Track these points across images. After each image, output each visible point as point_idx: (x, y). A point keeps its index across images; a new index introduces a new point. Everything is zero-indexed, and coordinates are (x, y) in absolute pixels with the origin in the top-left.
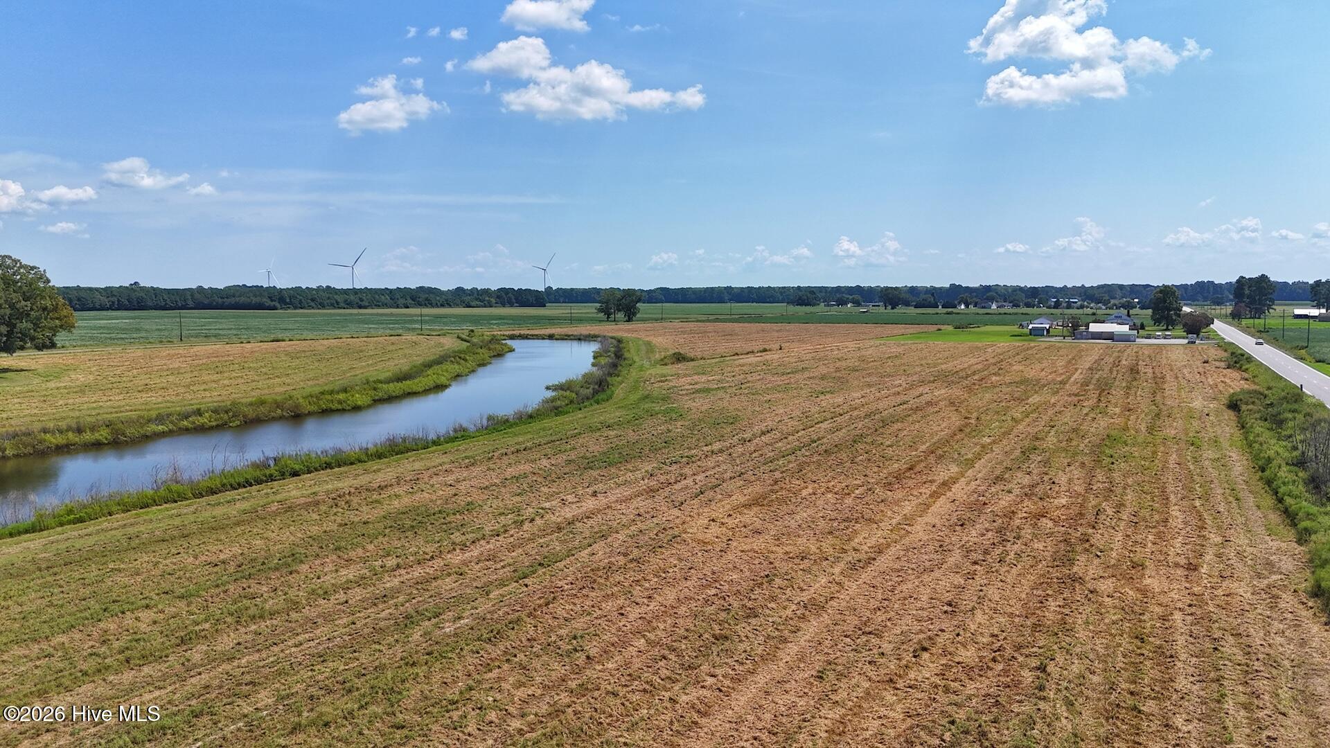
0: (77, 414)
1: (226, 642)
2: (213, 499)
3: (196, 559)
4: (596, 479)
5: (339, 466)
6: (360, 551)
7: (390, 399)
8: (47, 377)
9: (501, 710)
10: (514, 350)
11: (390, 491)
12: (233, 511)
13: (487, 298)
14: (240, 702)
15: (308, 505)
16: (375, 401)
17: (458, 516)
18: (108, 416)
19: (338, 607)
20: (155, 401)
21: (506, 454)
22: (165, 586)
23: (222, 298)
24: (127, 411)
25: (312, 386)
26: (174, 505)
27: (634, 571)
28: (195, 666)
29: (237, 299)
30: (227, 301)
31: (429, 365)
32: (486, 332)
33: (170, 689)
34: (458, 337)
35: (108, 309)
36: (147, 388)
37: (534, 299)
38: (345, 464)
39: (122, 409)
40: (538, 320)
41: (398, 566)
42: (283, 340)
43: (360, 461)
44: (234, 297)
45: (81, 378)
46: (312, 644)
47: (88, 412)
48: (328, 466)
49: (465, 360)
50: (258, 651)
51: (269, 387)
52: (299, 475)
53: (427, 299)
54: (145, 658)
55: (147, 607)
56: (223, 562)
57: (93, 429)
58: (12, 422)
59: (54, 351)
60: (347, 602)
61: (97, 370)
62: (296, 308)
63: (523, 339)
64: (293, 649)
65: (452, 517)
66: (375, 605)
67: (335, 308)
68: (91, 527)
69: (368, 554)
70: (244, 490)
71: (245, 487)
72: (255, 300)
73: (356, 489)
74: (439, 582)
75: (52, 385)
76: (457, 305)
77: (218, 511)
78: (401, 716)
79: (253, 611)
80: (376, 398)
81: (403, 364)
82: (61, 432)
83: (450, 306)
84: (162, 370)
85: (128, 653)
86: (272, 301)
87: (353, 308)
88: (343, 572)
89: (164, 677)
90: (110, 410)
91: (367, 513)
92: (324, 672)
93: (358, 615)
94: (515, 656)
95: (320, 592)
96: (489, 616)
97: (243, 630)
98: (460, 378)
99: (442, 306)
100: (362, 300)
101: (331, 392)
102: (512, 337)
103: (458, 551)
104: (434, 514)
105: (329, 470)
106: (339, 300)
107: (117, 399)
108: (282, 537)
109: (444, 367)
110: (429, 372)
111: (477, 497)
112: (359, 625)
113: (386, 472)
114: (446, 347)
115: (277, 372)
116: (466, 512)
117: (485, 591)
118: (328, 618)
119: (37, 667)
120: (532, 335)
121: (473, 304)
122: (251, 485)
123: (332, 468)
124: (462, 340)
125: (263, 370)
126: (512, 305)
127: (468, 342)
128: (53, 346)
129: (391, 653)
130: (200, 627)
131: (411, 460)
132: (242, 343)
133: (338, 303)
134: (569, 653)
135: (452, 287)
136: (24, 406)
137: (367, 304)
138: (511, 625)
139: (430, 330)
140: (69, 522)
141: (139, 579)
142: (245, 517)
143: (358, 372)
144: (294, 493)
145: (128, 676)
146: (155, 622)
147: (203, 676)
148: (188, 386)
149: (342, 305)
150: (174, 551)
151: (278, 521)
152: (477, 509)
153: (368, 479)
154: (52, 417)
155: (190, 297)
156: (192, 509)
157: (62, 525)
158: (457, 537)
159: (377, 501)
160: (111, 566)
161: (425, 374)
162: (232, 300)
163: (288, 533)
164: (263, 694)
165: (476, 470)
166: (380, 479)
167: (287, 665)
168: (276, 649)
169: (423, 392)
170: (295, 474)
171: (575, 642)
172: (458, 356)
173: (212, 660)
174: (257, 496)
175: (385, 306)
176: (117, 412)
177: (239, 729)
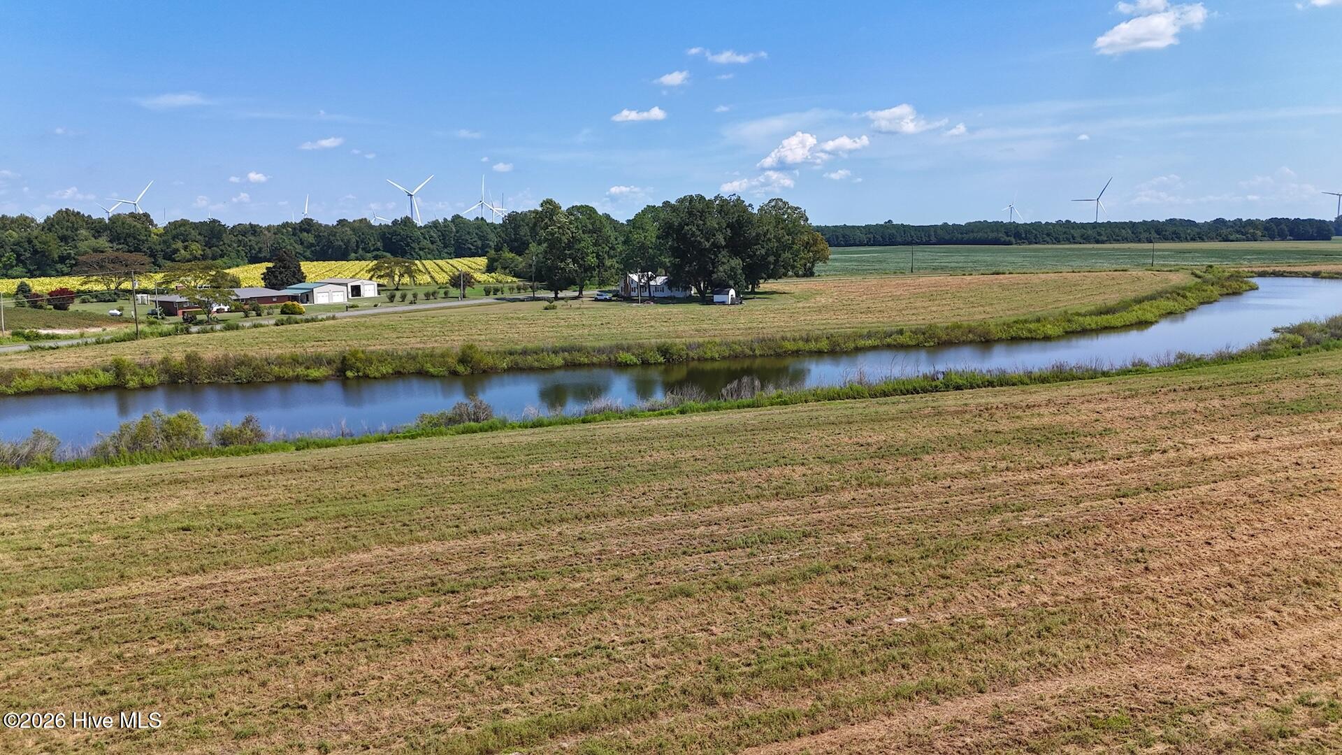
0: (810, 327)
1: (846, 497)
2: (882, 400)
3: (850, 439)
4: (1268, 425)
5: (1002, 385)
6: (981, 453)
7: (1084, 332)
8: (799, 299)
9: (1036, 586)
10: (1257, 289)
11: (1036, 411)
12: (893, 410)
13: (1252, 231)
14: (838, 535)
15: (957, 412)
16: (1067, 333)
17: (1088, 439)
18: (832, 331)
19: (941, 489)
20: (870, 321)
21: (1175, 390)
22: (821, 453)
23: (962, 234)
24: (847, 328)
25: (1010, 316)
26: (853, 401)
27: (1252, 511)
28: (819, 507)
29: (975, 235)
30: (966, 237)
31: (1139, 301)
32: (1229, 267)
33: (796, 517)
34: (1192, 274)
35: (865, 245)
36: (868, 310)
37: (1315, 230)
38: (1007, 384)
39: (843, 326)
40: (1306, 256)
41: (1008, 469)
42: (1004, 273)
43: (1022, 383)
44: (972, 232)
45: (823, 300)
46: (907, 510)
47: (818, 327)
48: (991, 384)
49: (1184, 297)
50: (865, 507)
51: (969, 314)
52: (962, 390)
53: (1174, 233)
54: (788, 496)
55: (803, 464)
56: (868, 444)
57: (817, 339)
58: (765, 331)
59: (812, 279)
60: (949, 487)
61: (837, 295)
62: (1030, 243)
63: (1277, 276)
64: (892, 511)
65: (1082, 438)
66: (972, 493)
67: (1070, 243)
68: (790, 408)
69: (986, 456)
70: (911, 396)
71: (912, 393)
72: (992, 235)
73: (1006, 405)
74: (1039, 487)
75: (800, 305)
76: (1212, 239)
77: (882, 409)
78: (949, 570)
79: (875, 480)
80: (1068, 330)
81: (1112, 299)
82: (794, 340)
83: (1203, 240)
84: (885, 297)
85: (779, 490)
86: (1008, 236)
87: (1090, 243)
88: (958, 466)
89: (797, 509)
90: (835, 326)
91: (1005, 425)
92: (906, 531)
93: (955, 498)
94: (1074, 552)
95: (932, 476)
96: (1069, 519)
97: (862, 491)
98: (1173, 316)
99: (1193, 239)
100: (1099, 234)
101: (1026, 321)
102: (1262, 275)
103: (1071, 466)
104: (1066, 434)
105: (990, 388)
106: (1075, 235)
107: (843, 318)
108: (924, 432)
109: (1155, 303)
110: (1135, 308)
111: (1118, 425)
112: (951, 504)
113: (1040, 394)
114: (1172, 283)
115: (983, 302)
116: (1098, 436)
117: (1077, 501)
118: (928, 495)
119: (722, 488)
120: (1290, 273)
121: (1231, 237)
122: (918, 393)
123: (994, 387)
124: (1197, 276)
125: (971, 299)
126: (1283, 238)
127: (1199, 277)
128: (812, 274)
129: (965, 528)
130: (832, 484)
131: (1072, 387)
132: (964, 275)
133: (1074, 238)
134: (1127, 562)
135: (1210, 218)
136: (776, 319)
137: (1105, 239)
138: (1084, 530)
139: (1163, 265)
140: (777, 404)
141: (806, 446)
142: (900, 415)
143: (1061, 305)
144: (950, 402)
145: (774, 504)
146: (804, 475)
147: (821, 514)
148: (901, 310)
149: (1079, 239)
150: (837, 432)
151: (925, 421)
152: (1112, 435)
153: (1021, 398)
154: (792, 329)
155: (933, 234)
156: (864, 405)
157: (772, 405)
158: (1077, 455)
159: (1018, 417)
160: (791, 435)
161: (1130, 309)
162: (971, 236)
163: (928, 432)
164: (856, 534)
165: (1132, 403)
166: (1032, 399)
167: (881, 520)
168: (879, 508)
169: (1121, 327)
170: (958, 388)
171: (1141, 554)
172: (1178, 293)
173: (832, 506)
174: (918, 400)
175: (1126, 240)
176: (838, 328)
177: (830, 551)
